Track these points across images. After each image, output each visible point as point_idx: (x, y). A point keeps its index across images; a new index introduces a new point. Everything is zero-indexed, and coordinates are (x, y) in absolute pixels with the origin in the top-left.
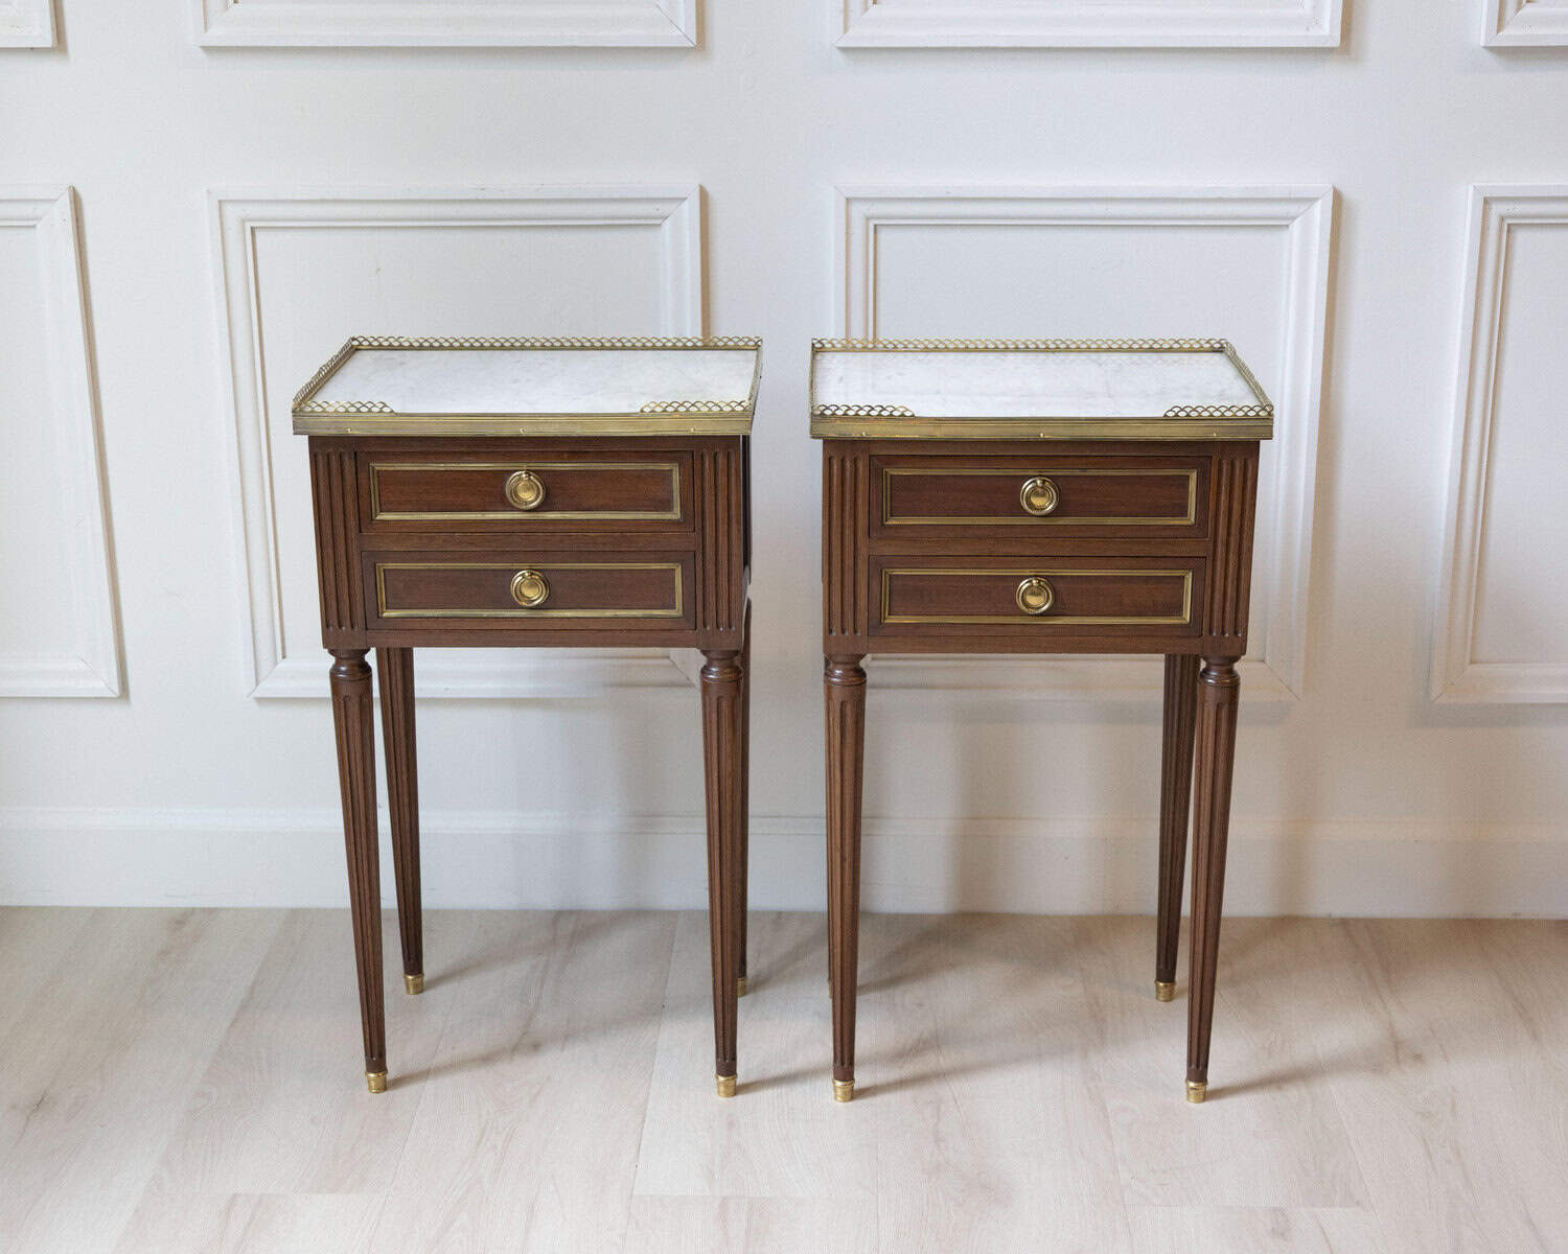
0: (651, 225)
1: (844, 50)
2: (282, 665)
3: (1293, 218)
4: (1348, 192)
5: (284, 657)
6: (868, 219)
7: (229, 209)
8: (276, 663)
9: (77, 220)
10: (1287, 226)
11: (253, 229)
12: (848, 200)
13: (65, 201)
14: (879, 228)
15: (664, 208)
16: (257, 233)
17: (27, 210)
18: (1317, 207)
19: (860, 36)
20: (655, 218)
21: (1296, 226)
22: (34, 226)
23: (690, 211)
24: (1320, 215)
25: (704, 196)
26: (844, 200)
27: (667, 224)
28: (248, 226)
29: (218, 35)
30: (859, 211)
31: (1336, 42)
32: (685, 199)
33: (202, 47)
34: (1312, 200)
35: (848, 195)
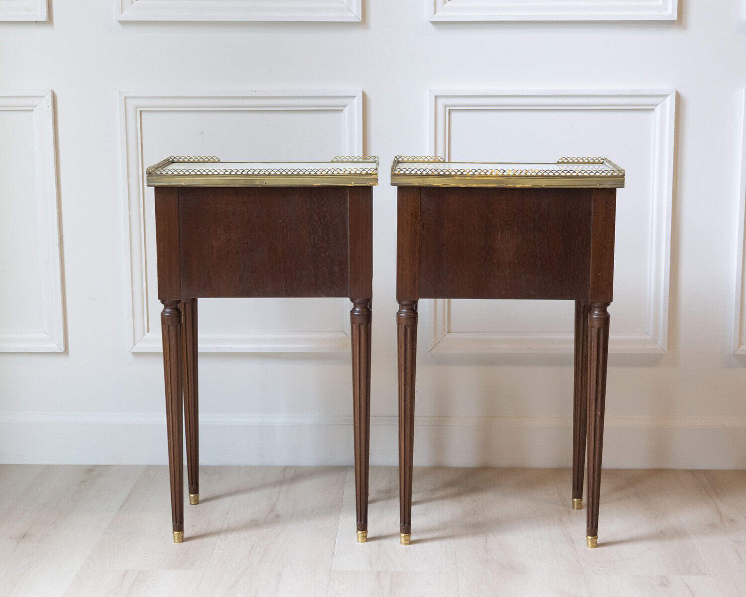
0: (338, 110)
1: (434, 23)
2: (148, 336)
3: (657, 105)
4: (683, 92)
5: (148, 332)
6: (446, 106)
7: (129, 101)
8: (144, 335)
9: (54, 107)
10: (653, 109)
11: (141, 111)
12: (436, 97)
13: (49, 98)
14: (451, 111)
15: (345, 101)
16: (143, 114)
17: (29, 102)
18: (668, 99)
19: (442, 16)
20: (340, 106)
21: (658, 109)
22: (33, 110)
23: (357, 103)
24: (669, 103)
25: (364, 96)
26: (434, 97)
27: (346, 109)
28: (139, 110)
29: (128, 15)
30: (441, 102)
31: (675, 18)
32: (355, 96)
33: (119, 21)
34: (666, 96)
35: (436, 95)
